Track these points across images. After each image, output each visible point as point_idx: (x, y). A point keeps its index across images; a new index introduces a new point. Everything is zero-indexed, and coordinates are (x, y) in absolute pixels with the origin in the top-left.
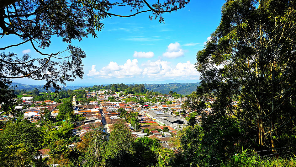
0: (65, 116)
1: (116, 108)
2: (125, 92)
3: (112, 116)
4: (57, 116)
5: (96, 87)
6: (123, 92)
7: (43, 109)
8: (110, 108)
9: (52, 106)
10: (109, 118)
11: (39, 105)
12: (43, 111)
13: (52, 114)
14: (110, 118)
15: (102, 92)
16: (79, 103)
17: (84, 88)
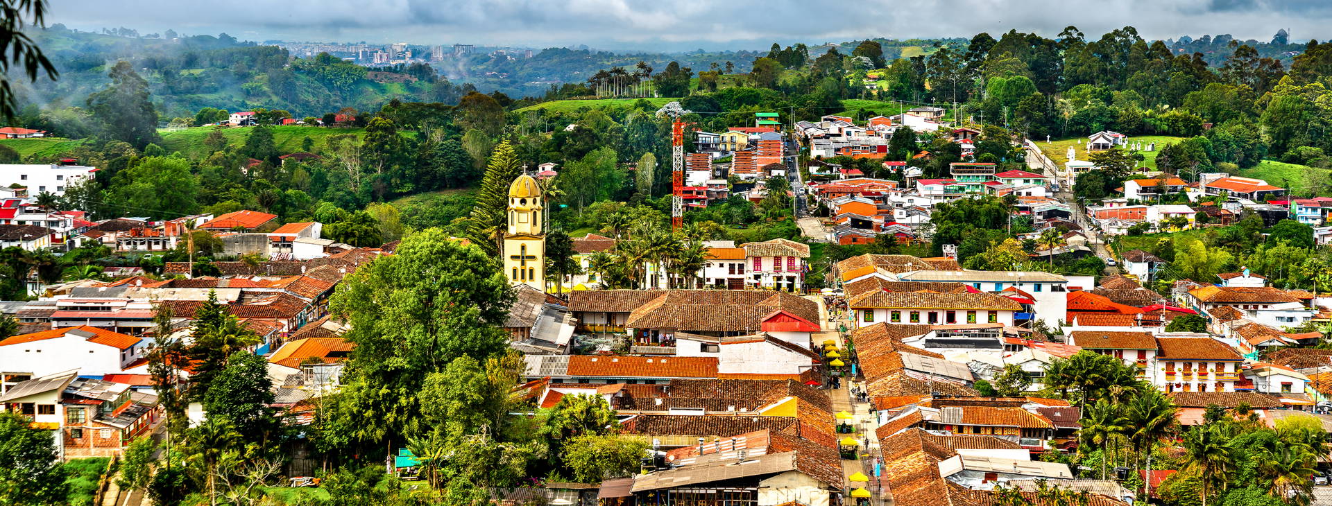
0: (414, 410)
1: (1026, 353)
2: (1162, 142)
3: (969, 444)
4: (335, 403)
5: (789, 77)
6: (1127, 145)
7: (183, 309)
8: (944, 340)
9: (278, 285)
10: (935, 474)
11: (149, 267)
12: (185, 336)
13: (277, 373)
14: (947, 467)
15: (860, 136)
16: (583, 260)
17: (647, 85)
